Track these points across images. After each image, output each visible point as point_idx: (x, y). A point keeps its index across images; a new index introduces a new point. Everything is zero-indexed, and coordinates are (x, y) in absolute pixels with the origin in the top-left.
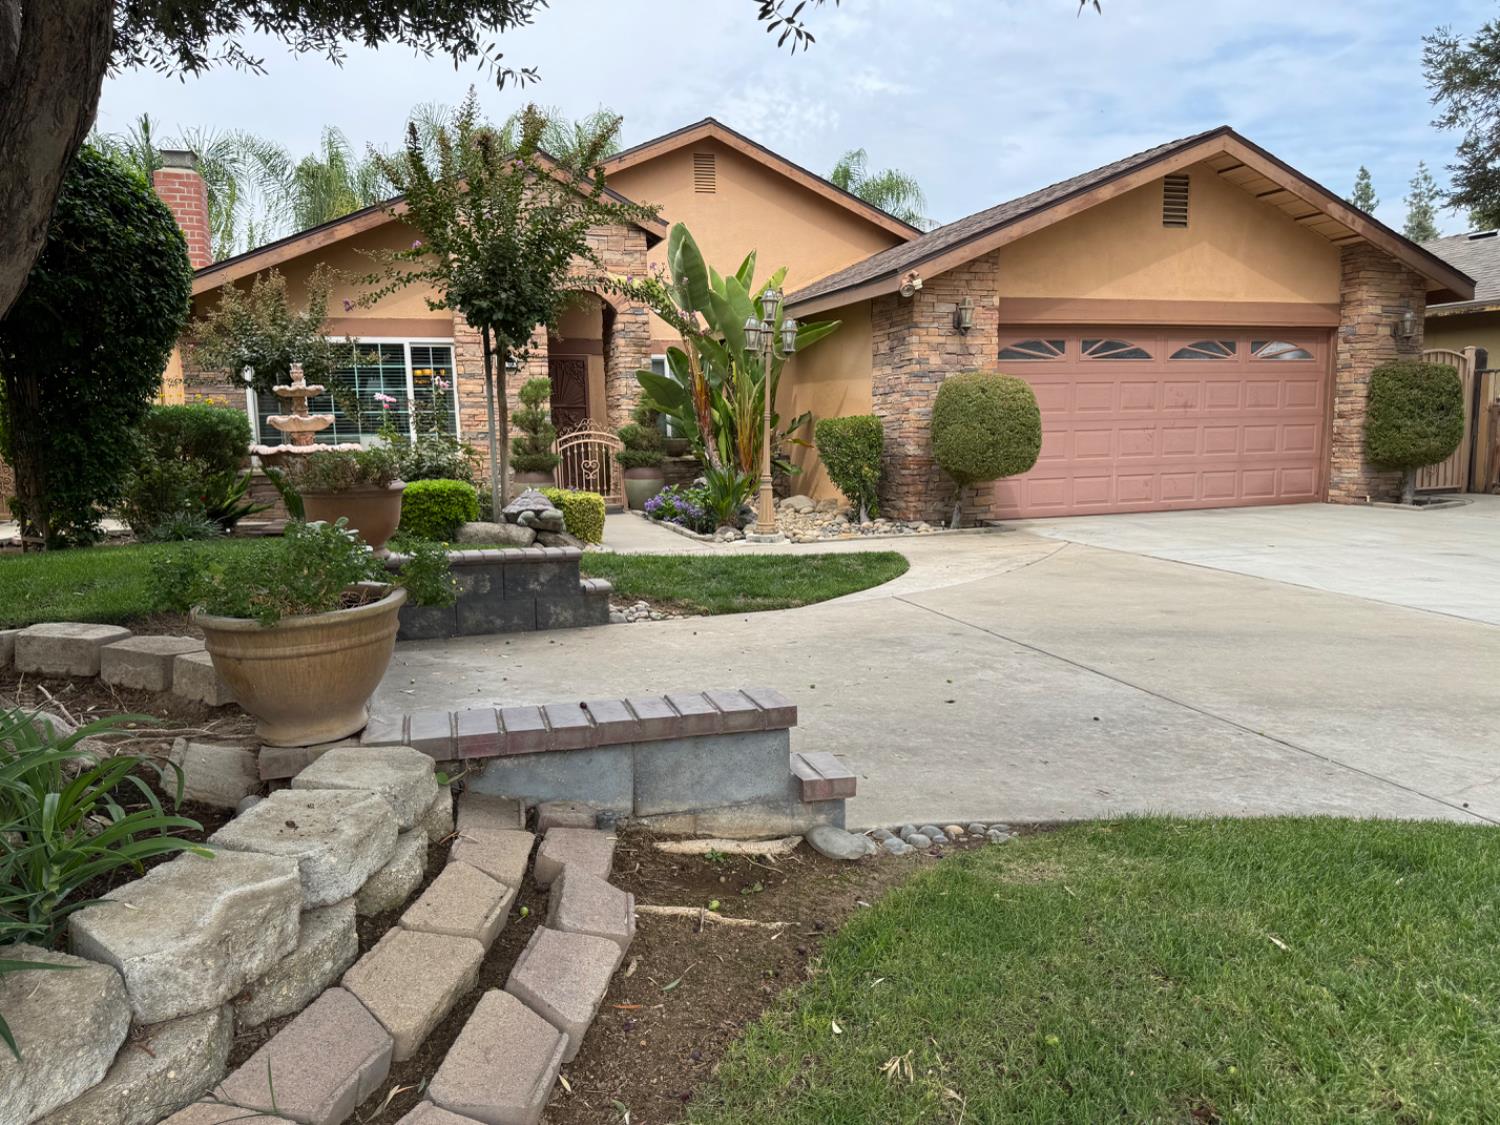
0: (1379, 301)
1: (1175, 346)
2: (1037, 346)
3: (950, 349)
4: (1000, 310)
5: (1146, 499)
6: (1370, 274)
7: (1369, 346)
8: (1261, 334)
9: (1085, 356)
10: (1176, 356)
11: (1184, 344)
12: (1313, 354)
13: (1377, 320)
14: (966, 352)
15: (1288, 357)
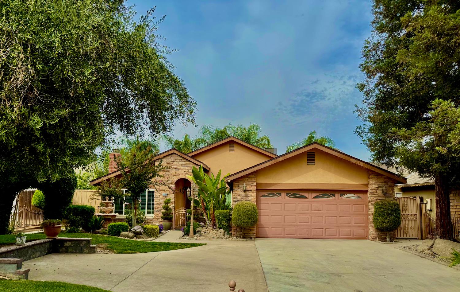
0: (377, 184)
1: (315, 195)
2: (273, 194)
3: (243, 195)
4: (256, 186)
5: (307, 235)
6: (373, 176)
7: (375, 196)
8: (343, 192)
9: (287, 197)
10: (315, 197)
11: (318, 194)
12: (362, 197)
13: (377, 189)
14: (247, 196)
15: (353, 198)
